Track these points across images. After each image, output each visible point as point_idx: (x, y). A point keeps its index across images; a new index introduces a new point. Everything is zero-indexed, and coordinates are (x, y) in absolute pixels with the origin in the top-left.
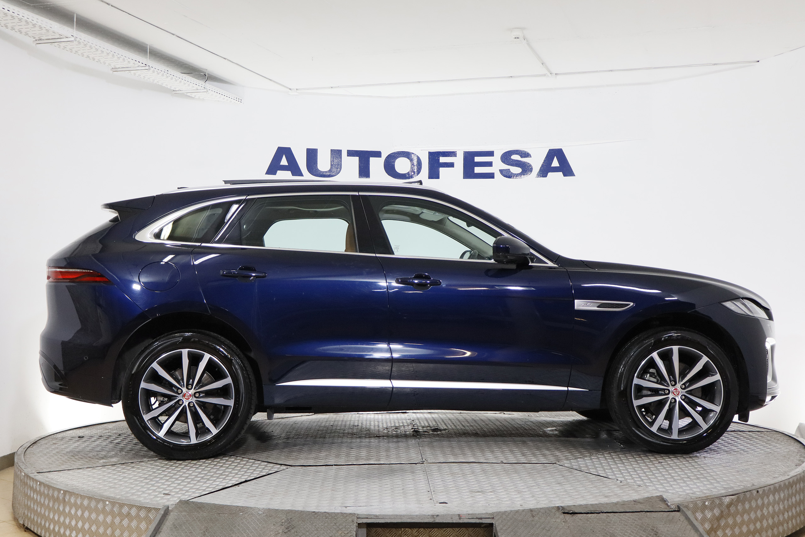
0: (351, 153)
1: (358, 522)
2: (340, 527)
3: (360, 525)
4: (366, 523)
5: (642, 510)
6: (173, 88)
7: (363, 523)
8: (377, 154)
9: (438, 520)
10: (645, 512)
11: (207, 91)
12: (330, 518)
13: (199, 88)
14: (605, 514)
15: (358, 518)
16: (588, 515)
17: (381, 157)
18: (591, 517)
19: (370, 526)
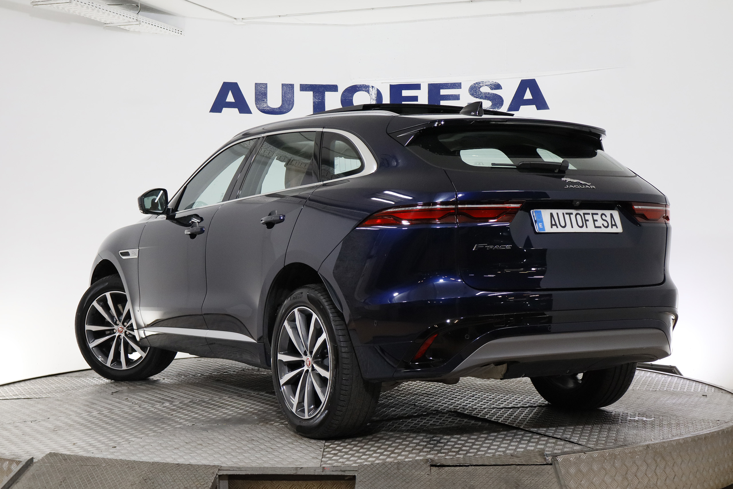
0: (304, 88)
1: (219, 474)
2: (200, 478)
3: (221, 477)
4: (227, 475)
5: (514, 463)
6: (103, 21)
7: (223, 475)
8: (334, 88)
9: (300, 473)
10: (516, 465)
11: (140, 24)
12: (192, 469)
13: (131, 20)
14: (473, 467)
15: (220, 470)
16: (455, 468)
17: (338, 91)
18: (459, 469)
19: (233, 478)
